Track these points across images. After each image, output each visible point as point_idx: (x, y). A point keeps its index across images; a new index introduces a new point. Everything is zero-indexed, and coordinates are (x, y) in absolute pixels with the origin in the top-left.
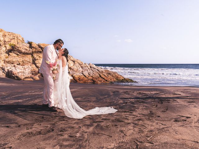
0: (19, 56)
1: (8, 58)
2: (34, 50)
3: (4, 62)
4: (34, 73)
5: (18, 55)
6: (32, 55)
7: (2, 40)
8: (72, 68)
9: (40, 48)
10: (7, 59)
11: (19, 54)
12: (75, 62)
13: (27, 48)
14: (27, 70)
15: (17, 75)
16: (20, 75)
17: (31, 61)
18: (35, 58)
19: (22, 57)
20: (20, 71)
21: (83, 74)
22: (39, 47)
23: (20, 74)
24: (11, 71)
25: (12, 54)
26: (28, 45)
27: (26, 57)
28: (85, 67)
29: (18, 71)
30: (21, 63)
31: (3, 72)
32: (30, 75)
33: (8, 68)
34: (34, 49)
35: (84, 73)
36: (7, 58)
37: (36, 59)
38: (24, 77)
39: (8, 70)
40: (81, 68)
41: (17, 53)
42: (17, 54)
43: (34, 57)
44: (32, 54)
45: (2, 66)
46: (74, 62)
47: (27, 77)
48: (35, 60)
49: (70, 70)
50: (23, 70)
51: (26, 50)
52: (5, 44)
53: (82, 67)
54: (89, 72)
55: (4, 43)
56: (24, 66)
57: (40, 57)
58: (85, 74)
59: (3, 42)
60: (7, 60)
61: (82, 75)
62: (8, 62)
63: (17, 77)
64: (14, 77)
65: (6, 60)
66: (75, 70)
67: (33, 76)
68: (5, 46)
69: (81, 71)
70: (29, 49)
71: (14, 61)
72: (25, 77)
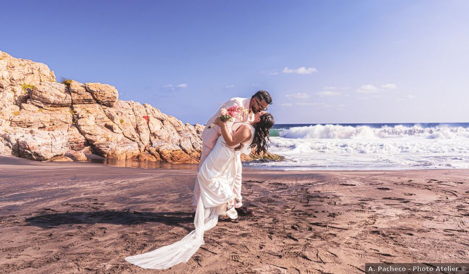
0: (44, 111)
1: (19, 114)
2: (76, 97)
3: (11, 123)
4: (74, 146)
5: (42, 107)
6: (72, 108)
7: (5, 77)
8: (158, 135)
9: (88, 94)
10: (18, 116)
11: (42, 105)
12: (165, 122)
13: (60, 93)
14: (58, 139)
15: (37, 151)
16: (42, 151)
17: (70, 121)
18: (78, 115)
19: (51, 112)
20: (44, 141)
21: (180, 146)
22: (87, 91)
23: (44, 148)
24: (24, 143)
25: (28, 106)
26: (63, 86)
27: (59, 112)
28: (186, 131)
29: (40, 141)
30: (47, 125)
31: (7, 145)
32: (66, 150)
33: (18, 136)
34: (76, 94)
35: (182, 144)
36: (16, 114)
37: (80, 116)
38: (52, 155)
39: (17, 140)
40: (177, 135)
41: (39, 104)
42: (39, 107)
43: (75, 112)
44: (71, 106)
45: (4, 133)
46: (162, 121)
47: (59, 154)
48: (78, 118)
49: (152, 138)
50: (50, 141)
51: (59, 96)
52: (12, 85)
53: (179, 132)
54: (194, 141)
55: (10, 83)
56: (51, 132)
57: (88, 111)
58: (184, 147)
59: (9, 81)
60: (17, 119)
61: (180, 148)
62: (20, 124)
63: (36, 154)
64: (31, 155)
65: (15, 119)
66: (164, 137)
67: (72, 152)
68: (13, 90)
69: (176, 141)
70: (64, 95)
71: (32, 121)
72: (55, 154)
